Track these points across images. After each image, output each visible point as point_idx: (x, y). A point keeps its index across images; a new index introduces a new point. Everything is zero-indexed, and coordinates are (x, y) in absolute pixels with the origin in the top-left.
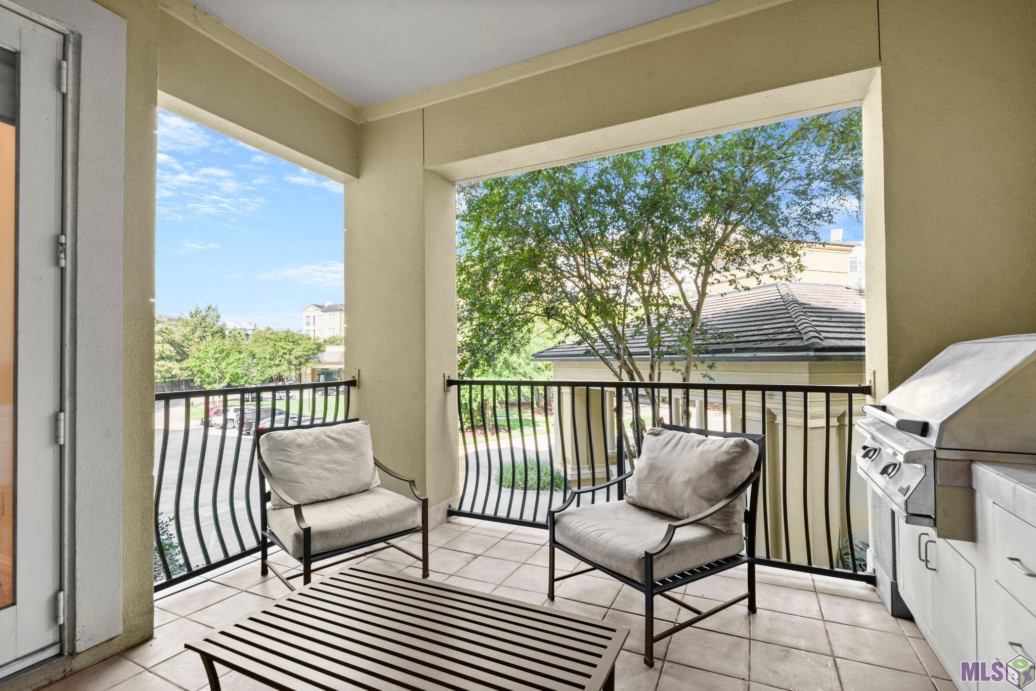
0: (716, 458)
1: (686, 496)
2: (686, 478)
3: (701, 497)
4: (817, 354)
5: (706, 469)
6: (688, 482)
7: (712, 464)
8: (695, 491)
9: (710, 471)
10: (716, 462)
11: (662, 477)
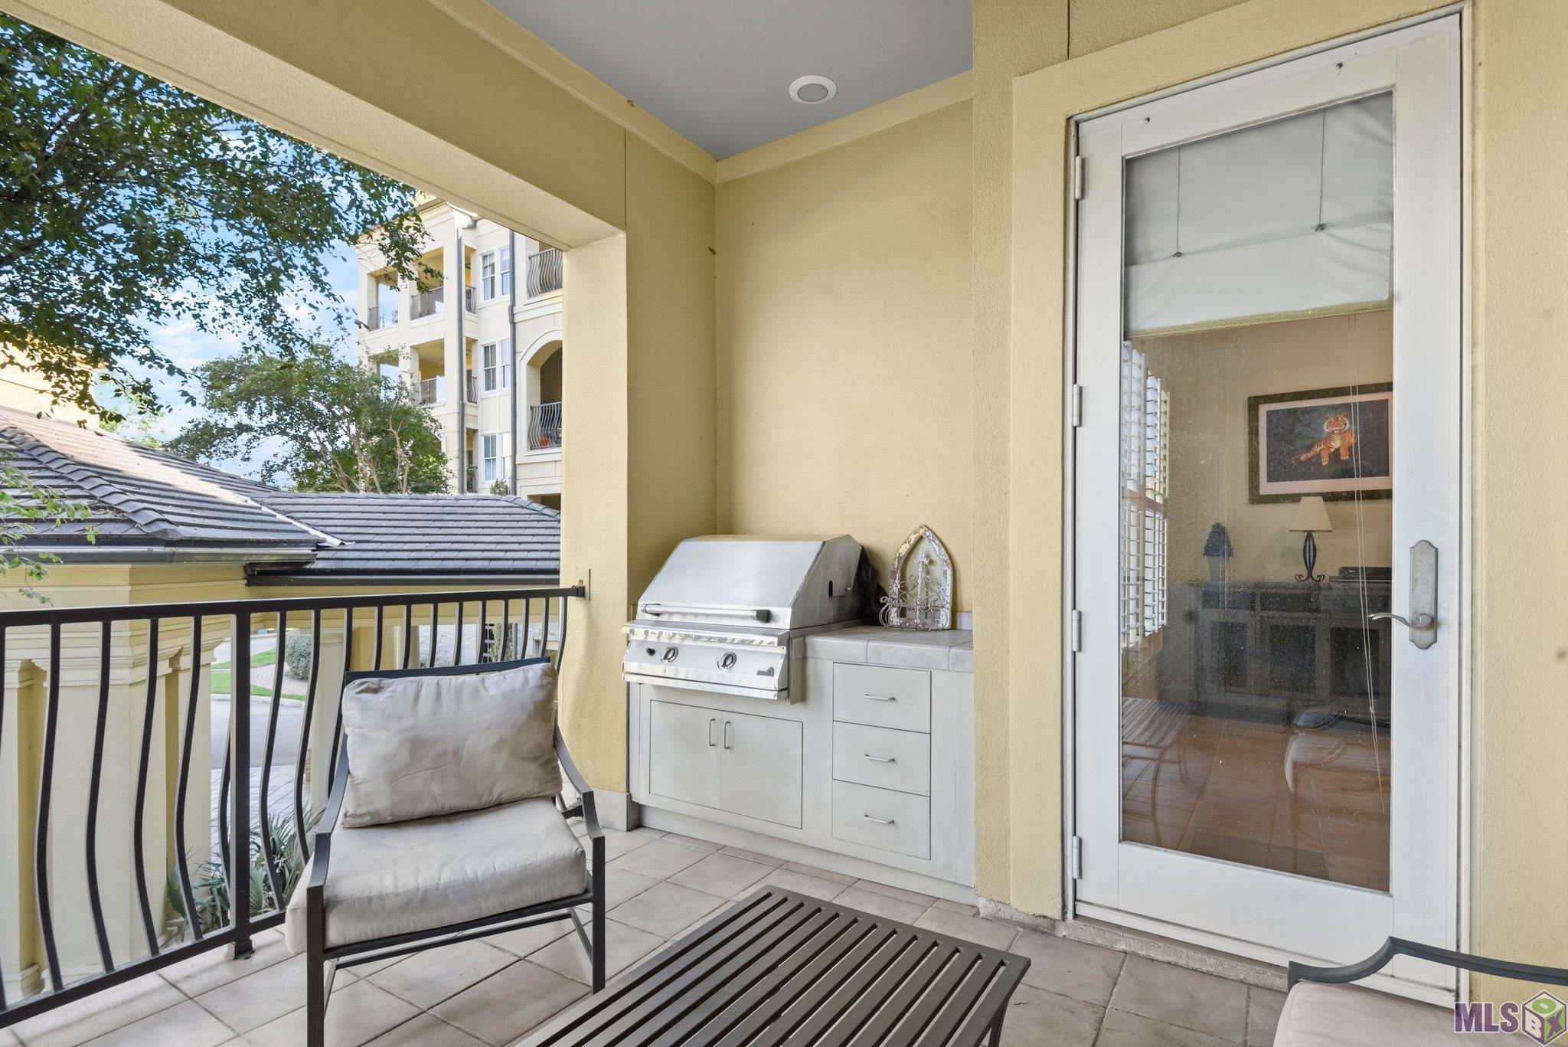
0: (533, 696)
1: (499, 767)
2: (495, 738)
3: (525, 759)
4: (169, 550)
5: (525, 715)
6: (499, 745)
7: (531, 707)
8: (513, 752)
9: (530, 717)
10: (535, 703)
11: (445, 753)
